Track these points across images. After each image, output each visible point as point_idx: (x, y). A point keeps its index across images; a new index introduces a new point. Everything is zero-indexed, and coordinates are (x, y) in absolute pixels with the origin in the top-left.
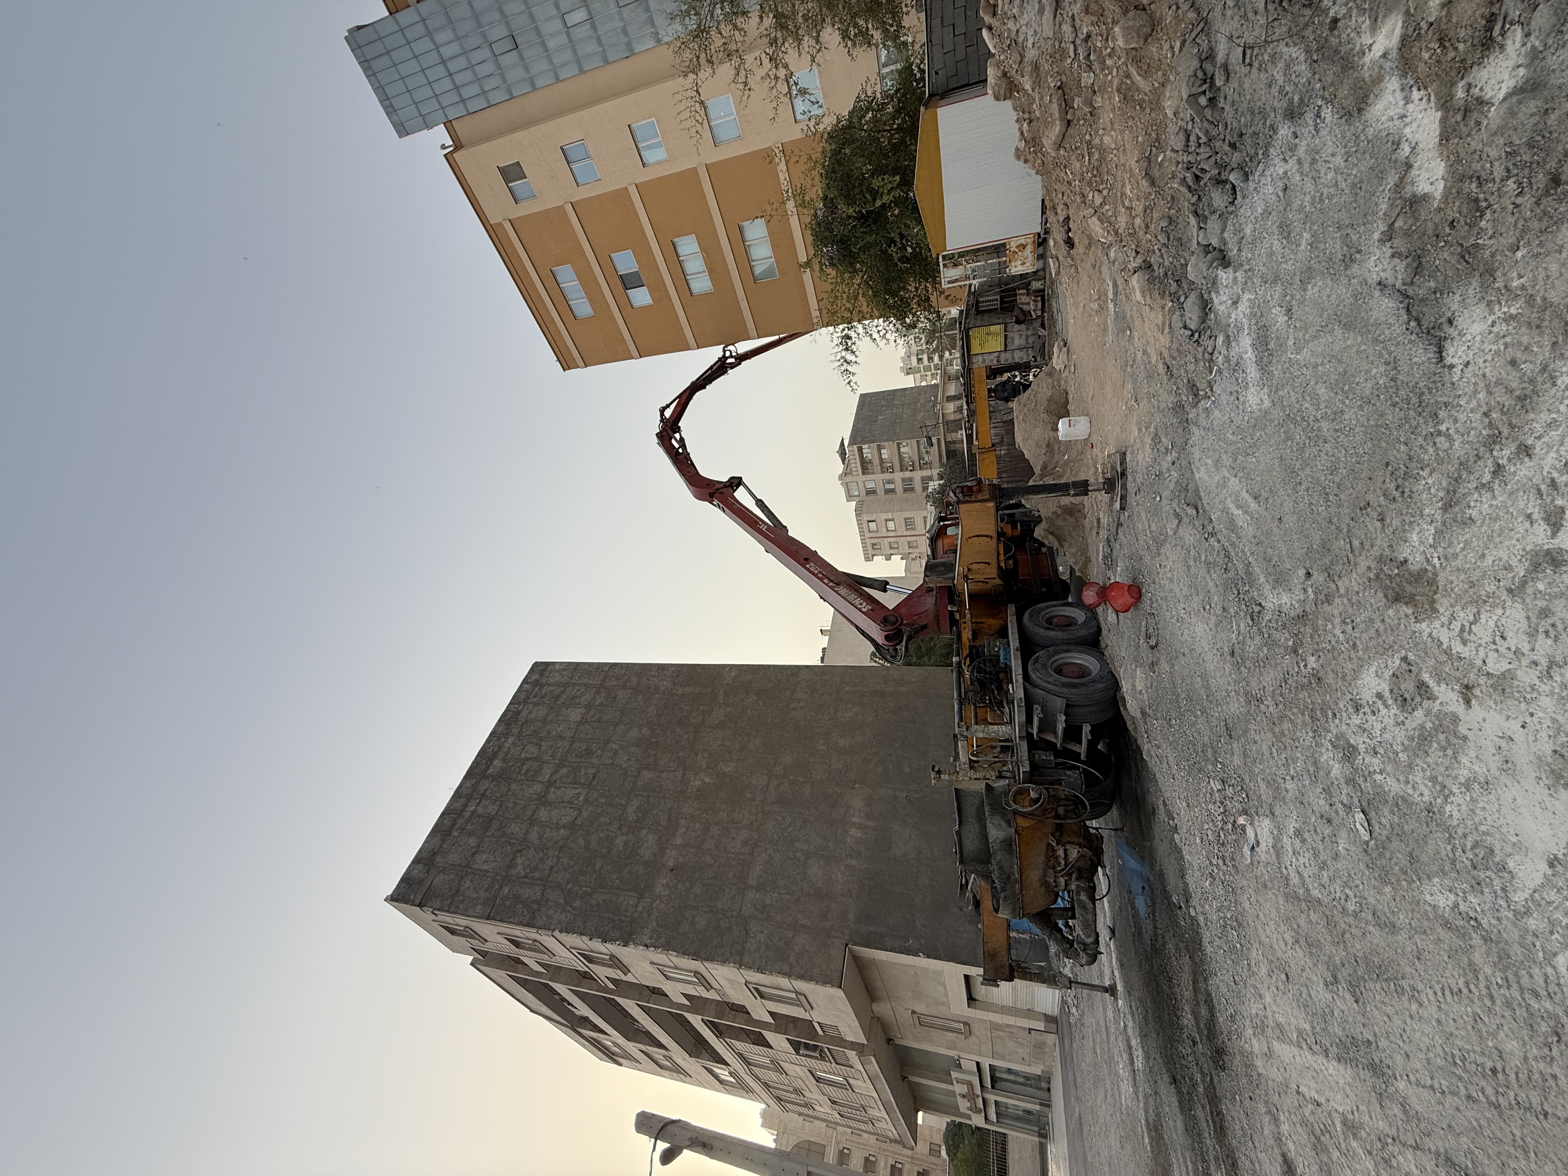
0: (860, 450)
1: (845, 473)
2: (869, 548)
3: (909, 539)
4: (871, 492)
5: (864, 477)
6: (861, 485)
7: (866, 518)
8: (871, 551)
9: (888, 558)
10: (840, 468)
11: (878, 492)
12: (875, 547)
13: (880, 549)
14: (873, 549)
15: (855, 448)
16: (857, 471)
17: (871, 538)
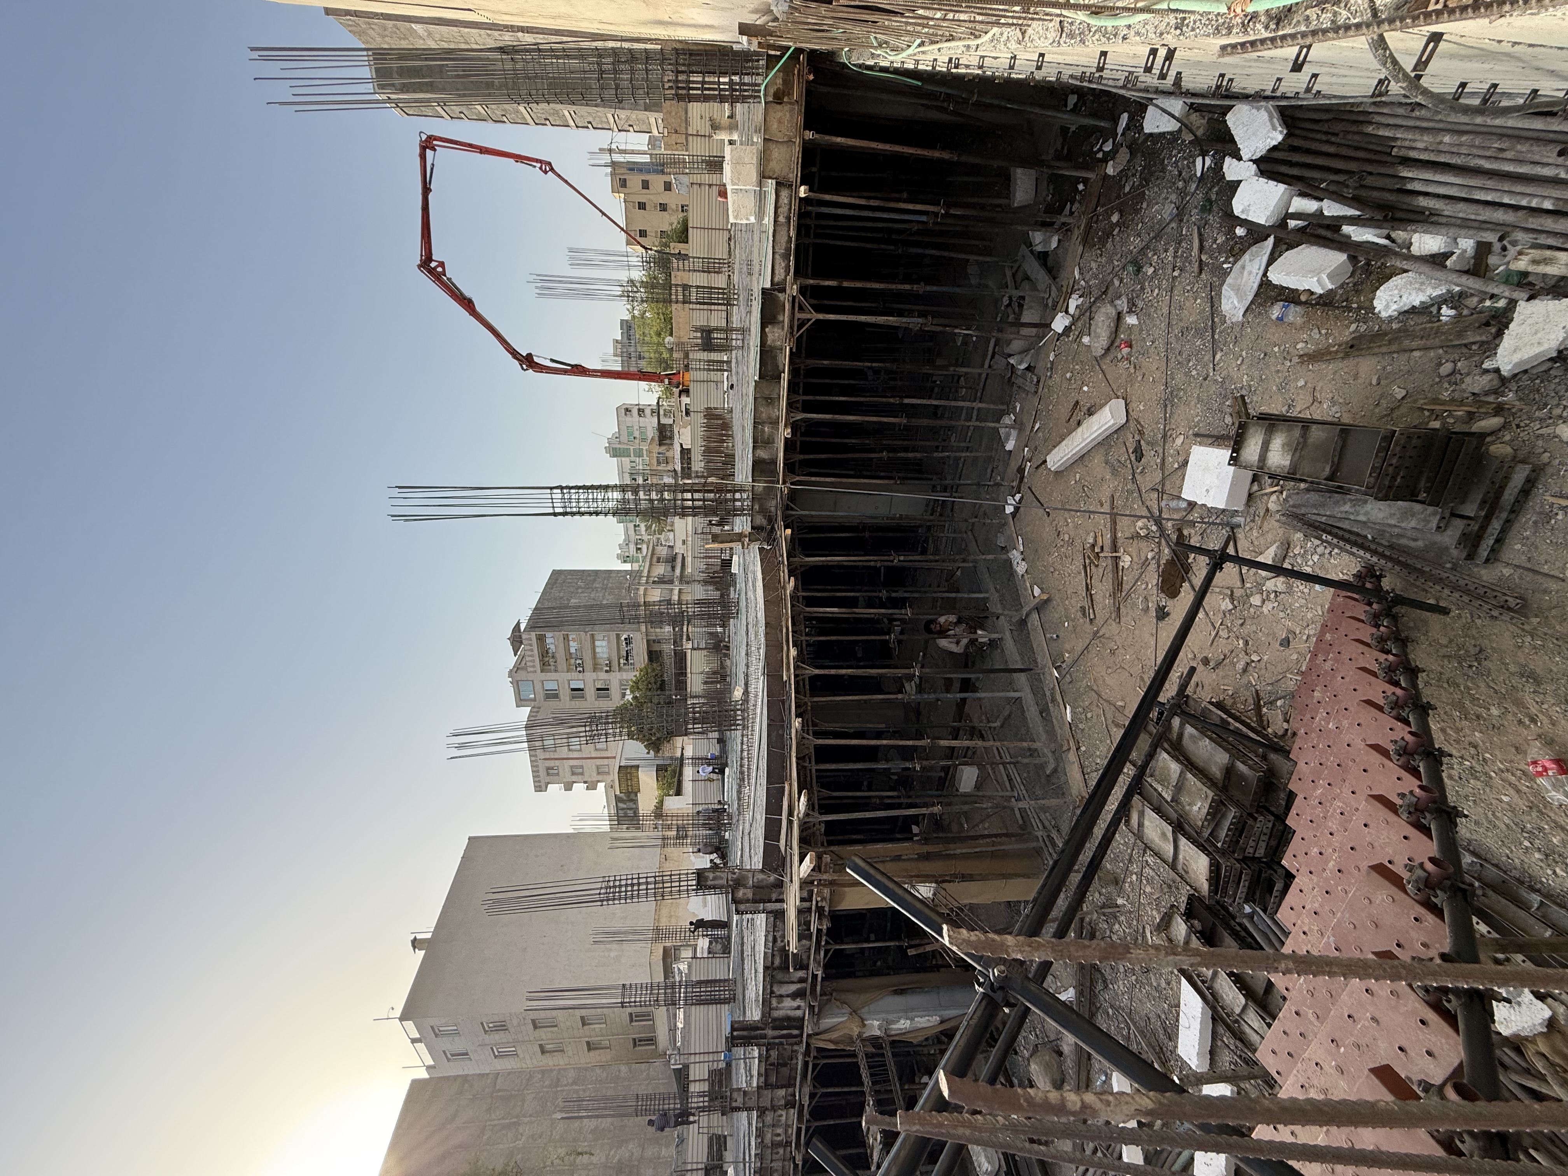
0: (541, 639)
1: (518, 668)
2: (542, 773)
3: (599, 762)
4: (551, 696)
5: (543, 676)
6: (538, 686)
7: (539, 731)
8: (544, 778)
11: (561, 695)
12: (551, 771)
13: (558, 774)
14: (548, 774)
15: (533, 635)
16: (534, 666)
17: (545, 759)
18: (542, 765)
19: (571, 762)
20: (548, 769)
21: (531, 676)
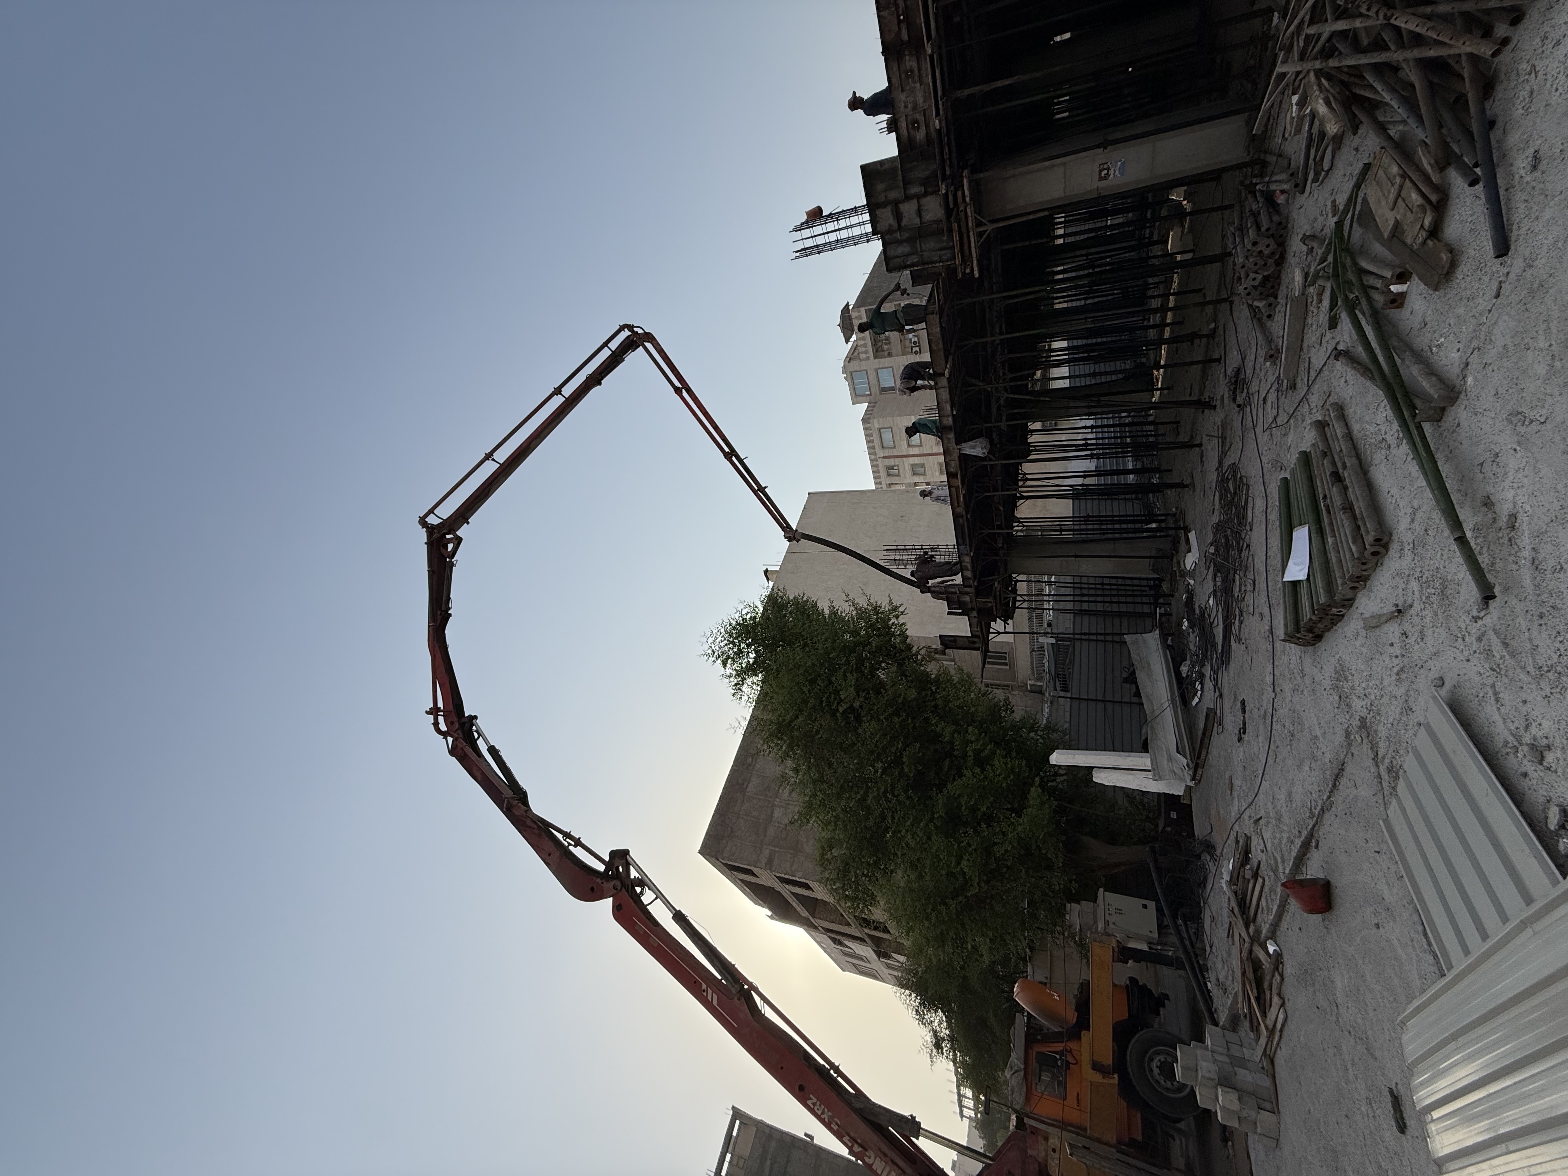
1: (851, 360)
2: (883, 474)
5: (877, 363)
6: (873, 377)
7: (877, 424)
10: (844, 349)
12: (891, 472)
13: (898, 475)
14: (889, 475)
17: (884, 457)
18: (882, 462)
19: (912, 460)
20: (889, 468)
21: (864, 365)
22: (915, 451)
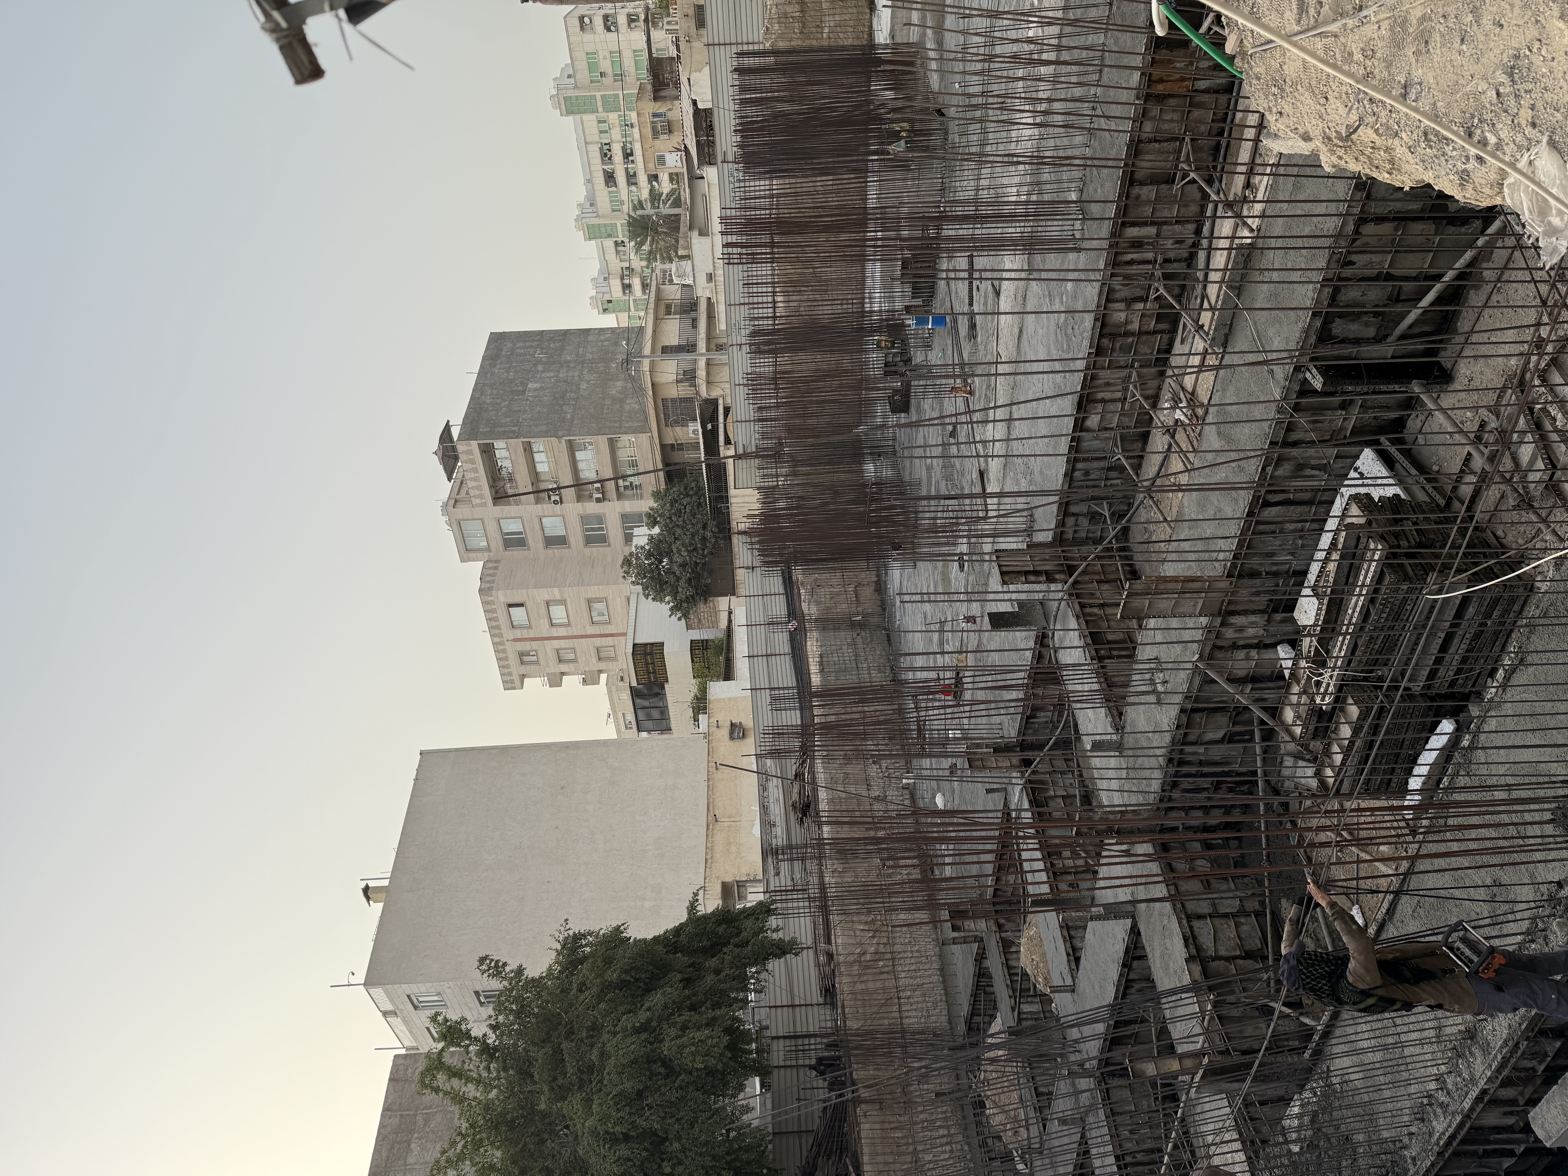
0: (488, 451)
1: (455, 501)
2: (513, 660)
3: (598, 642)
4: (514, 541)
5: (498, 511)
6: (492, 528)
7: (502, 597)
8: (516, 669)
9: (555, 681)
10: (445, 488)
11: (530, 541)
12: (526, 659)
13: (537, 663)
14: (522, 663)
15: (474, 444)
16: (481, 496)
17: (516, 640)
18: (512, 649)
19: (556, 644)
20: (522, 654)
21: (479, 512)
22: (562, 632)
